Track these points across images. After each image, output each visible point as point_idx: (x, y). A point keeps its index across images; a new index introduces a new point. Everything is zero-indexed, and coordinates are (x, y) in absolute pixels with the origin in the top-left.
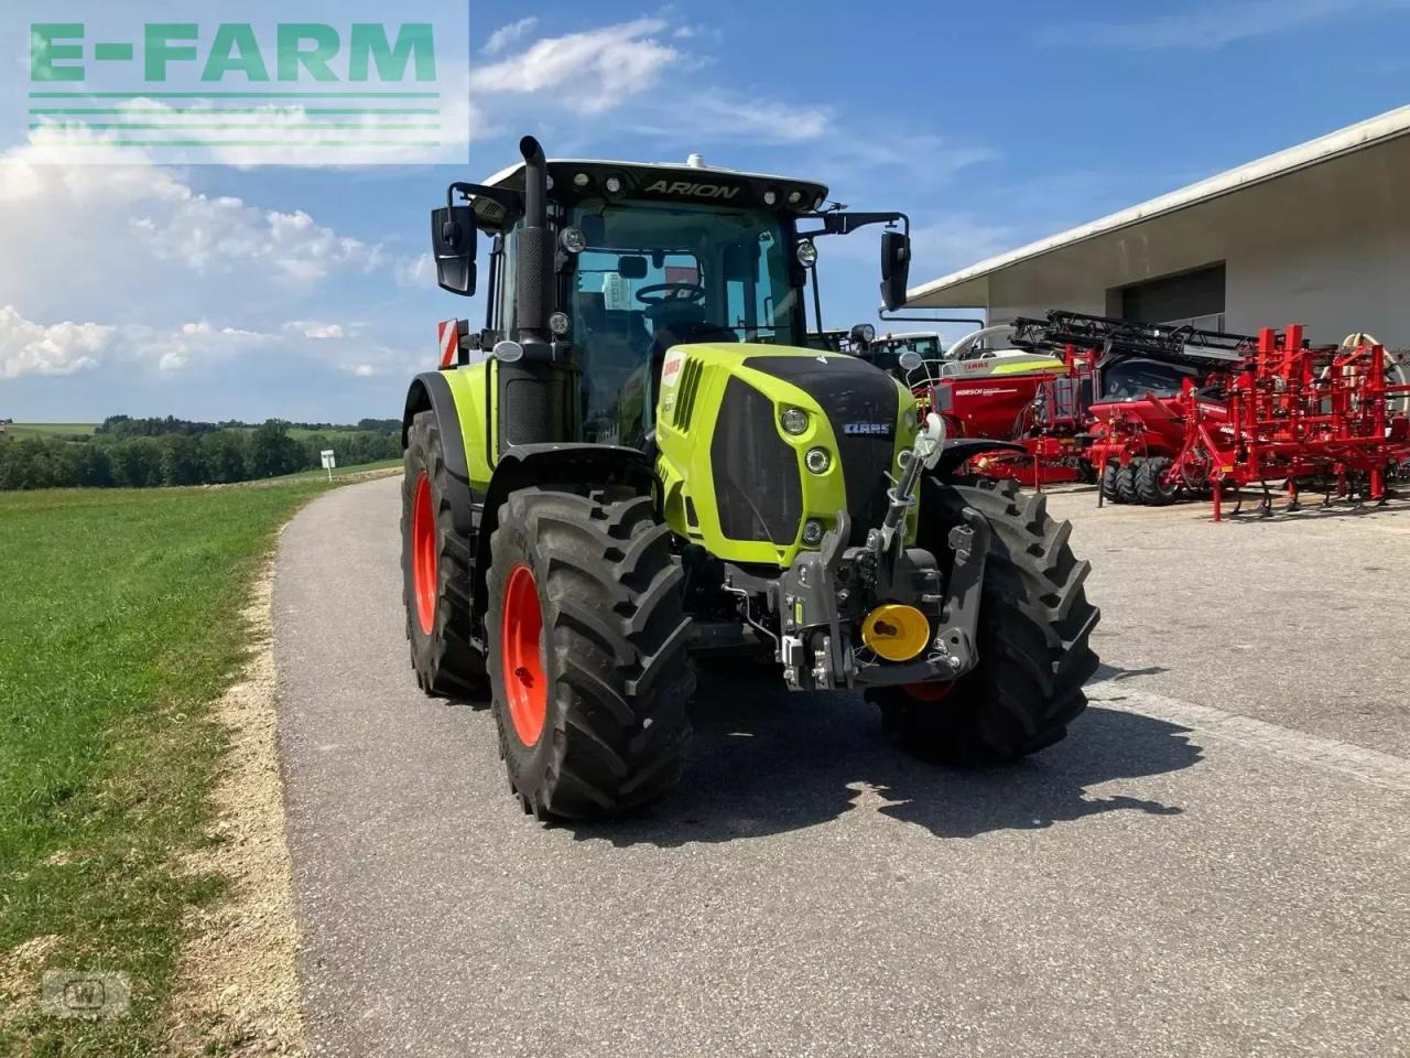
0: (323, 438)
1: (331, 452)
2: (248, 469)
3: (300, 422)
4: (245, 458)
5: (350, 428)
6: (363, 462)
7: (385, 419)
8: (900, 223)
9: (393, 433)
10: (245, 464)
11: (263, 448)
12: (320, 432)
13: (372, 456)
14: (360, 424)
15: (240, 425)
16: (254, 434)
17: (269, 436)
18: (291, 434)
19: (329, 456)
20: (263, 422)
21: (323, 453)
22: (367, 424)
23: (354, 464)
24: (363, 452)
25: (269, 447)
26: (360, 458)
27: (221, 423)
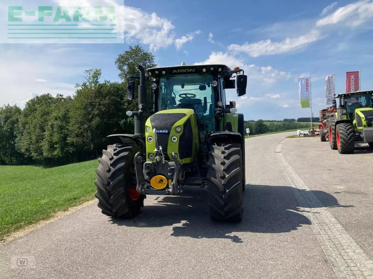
0: (274, 124)
1: (249, 129)
2: (254, 132)
3: (268, 120)
4: (253, 129)
5: (281, 121)
6: (284, 130)
7: (290, 119)
8: (242, 72)
9: (292, 122)
10: (253, 131)
11: (257, 127)
12: (273, 123)
13: (286, 129)
14: (284, 120)
15: (253, 121)
16: (255, 123)
17: (259, 124)
18: (264, 123)
19: (248, 130)
20: (258, 120)
21: (247, 129)
22: (286, 120)
23: (281, 131)
24: (284, 127)
25: (259, 127)
26: (283, 129)
27: (249, 121)
